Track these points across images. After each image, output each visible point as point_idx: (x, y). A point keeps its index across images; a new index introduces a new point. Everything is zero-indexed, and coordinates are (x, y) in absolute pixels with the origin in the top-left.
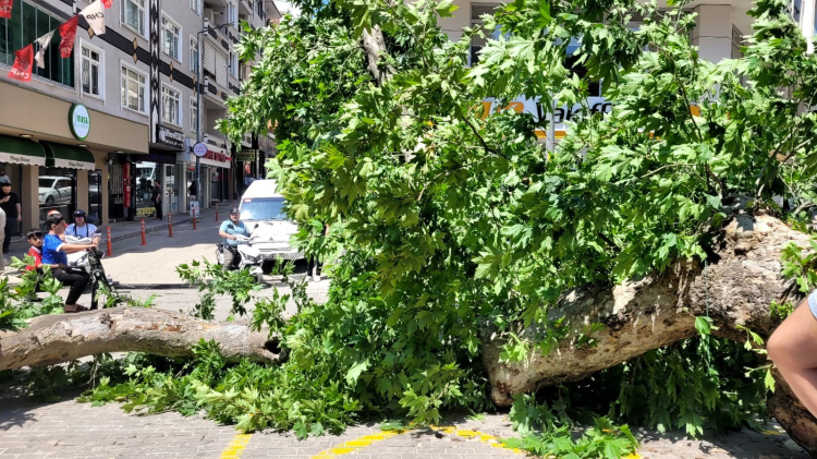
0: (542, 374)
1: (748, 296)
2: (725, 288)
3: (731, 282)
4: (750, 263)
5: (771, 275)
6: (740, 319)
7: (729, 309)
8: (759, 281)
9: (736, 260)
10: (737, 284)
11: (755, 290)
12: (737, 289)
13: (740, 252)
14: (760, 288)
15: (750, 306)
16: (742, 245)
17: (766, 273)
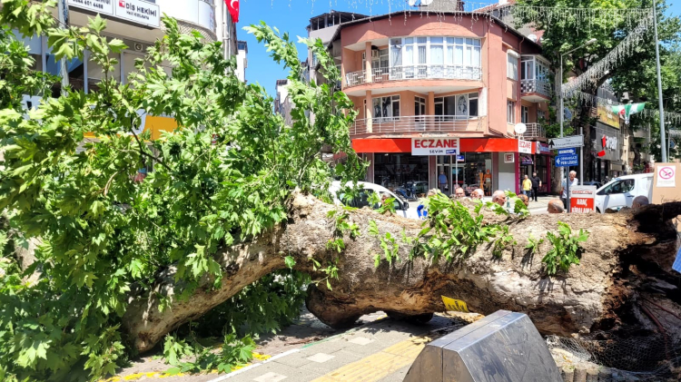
0: (178, 318)
1: (313, 240)
2: (298, 238)
3: (302, 234)
4: (309, 222)
5: (323, 228)
6: (310, 253)
7: (303, 249)
8: (317, 231)
9: (301, 221)
10: (306, 234)
11: (316, 237)
12: (306, 238)
13: (303, 216)
14: (318, 235)
15: (314, 246)
16: (304, 212)
17: (319, 226)
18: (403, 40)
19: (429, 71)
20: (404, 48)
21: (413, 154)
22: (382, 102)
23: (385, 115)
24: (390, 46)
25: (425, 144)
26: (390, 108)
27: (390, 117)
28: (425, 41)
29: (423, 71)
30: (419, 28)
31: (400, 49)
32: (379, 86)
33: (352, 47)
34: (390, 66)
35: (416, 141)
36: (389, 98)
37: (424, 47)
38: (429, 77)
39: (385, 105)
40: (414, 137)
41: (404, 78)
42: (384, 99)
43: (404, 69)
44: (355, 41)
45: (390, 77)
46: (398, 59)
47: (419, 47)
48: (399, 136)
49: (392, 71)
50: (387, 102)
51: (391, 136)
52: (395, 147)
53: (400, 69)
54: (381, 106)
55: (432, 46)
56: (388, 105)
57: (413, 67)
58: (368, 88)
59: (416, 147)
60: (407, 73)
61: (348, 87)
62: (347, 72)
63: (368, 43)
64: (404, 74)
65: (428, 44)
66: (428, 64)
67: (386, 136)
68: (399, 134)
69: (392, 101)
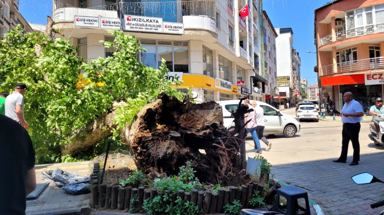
18: (355, 12)
19: (375, 28)
20: (356, 17)
21: (366, 84)
22: (346, 52)
23: (348, 60)
24: (346, 17)
25: (375, 77)
26: (351, 56)
27: (352, 61)
28: (371, 10)
29: (370, 29)
30: (365, 2)
31: (353, 18)
32: (340, 43)
33: (323, 22)
34: (347, 29)
35: (368, 76)
36: (350, 50)
37: (371, 13)
38: (375, 32)
39: (348, 54)
40: (366, 73)
41: (356, 35)
42: (347, 51)
43: (356, 30)
44: (324, 18)
45: (347, 36)
46: (352, 24)
47: (367, 14)
48: (354, 73)
49: (348, 33)
50: (349, 52)
51: (348, 74)
52: (352, 80)
53: (353, 30)
54: (345, 55)
55: (376, 12)
56: (350, 54)
57: (362, 28)
58: (333, 45)
59: (368, 79)
60: (358, 33)
61: (322, 46)
62: (321, 37)
63: (333, 18)
64: (356, 33)
65: (374, 10)
66: (374, 23)
67: (345, 74)
68: (354, 72)
69: (352, 51)
